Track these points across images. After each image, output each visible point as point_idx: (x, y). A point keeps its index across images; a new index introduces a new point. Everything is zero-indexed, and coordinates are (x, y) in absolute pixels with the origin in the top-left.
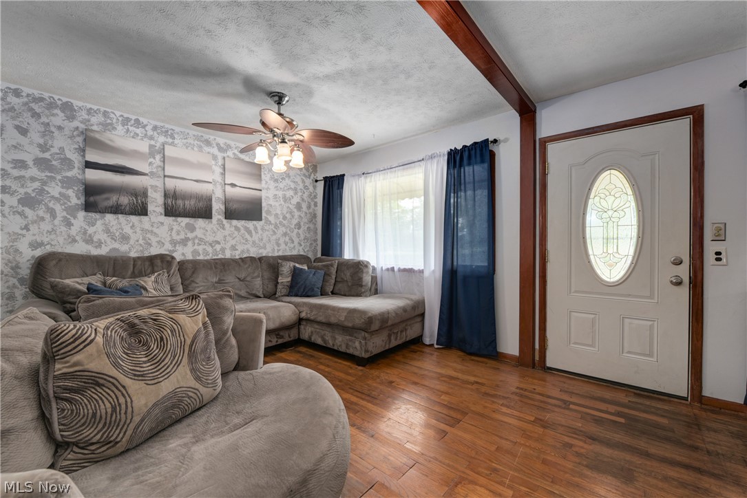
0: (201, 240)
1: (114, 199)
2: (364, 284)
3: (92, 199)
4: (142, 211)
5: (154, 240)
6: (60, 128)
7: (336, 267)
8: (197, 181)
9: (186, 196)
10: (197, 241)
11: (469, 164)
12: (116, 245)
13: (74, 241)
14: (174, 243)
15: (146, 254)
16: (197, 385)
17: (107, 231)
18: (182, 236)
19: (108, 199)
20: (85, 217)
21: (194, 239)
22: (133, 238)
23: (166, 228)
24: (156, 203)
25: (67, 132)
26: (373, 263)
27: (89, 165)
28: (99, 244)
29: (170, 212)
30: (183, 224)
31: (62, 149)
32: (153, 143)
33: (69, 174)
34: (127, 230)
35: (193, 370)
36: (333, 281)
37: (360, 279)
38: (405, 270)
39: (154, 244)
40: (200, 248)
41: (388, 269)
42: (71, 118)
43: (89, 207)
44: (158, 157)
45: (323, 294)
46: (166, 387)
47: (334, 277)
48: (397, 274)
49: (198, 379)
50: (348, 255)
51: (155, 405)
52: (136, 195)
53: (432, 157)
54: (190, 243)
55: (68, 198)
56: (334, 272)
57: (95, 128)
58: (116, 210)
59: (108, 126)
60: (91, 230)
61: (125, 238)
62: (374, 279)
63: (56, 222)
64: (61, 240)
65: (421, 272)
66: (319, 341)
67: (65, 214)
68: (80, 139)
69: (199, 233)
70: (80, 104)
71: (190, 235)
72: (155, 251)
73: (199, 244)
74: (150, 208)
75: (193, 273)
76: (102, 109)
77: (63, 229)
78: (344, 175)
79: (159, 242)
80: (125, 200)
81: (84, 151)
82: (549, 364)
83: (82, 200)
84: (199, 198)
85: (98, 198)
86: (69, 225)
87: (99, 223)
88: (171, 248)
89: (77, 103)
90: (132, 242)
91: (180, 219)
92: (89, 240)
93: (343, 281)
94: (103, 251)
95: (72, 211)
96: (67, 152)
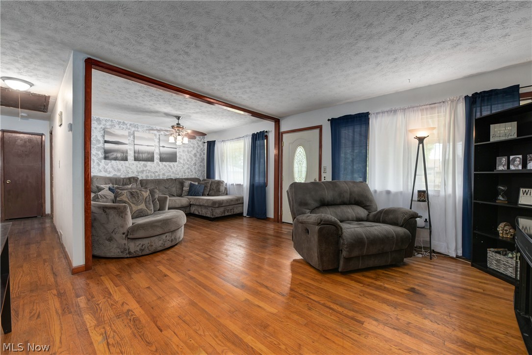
0: (149, 171)
1: (115, 155)
2: (221, 190)
3: (107, 155)
4: (125, 159)
5: (130, 171)
6: (96, 128)
7: (210, 183)
8: (147, 146)
9: (142, 153)
10: (147, 171)
11: (259, 140)
12: (116, 173)
13: (101, 171)
14: (138, 172)
15: (127, 177)
16: (146, 208)
17: (113, 167)
18: (141, 169)
19: (113, 155)
20: (105, 162)
21: (146, 170)
22: (122, 170)
23: (135, 166)
24: (131, 156)
25: (98, 129)
26: (226, 182)
27: (106, 142)
28: (110, 172)
29: (136, 159)
30: (142, 164)
31: (96, 136)
32: (130, 131)
33: (99, 146)
34: (120, 167)
35: (146, 205)
36: (209, 190)
37: (219, 189)
38: (238, 185)
39: (130, 172)
40: (149, 174)
41: (232, 184)
42: (100, 124)
43: (106, 158)
44: (132, 137)
45: (203, 195)
46: (140, 207)
47: (209, 188)
48: (235, 186)
49: (147, 208)
50: (217, 178)
51: (137, 210)
52: (123, 153)
53: (247, 136)
54: (145, 172)
55: (98, 155)
56: (209, 186)
57: (108, 127)
58: (116, 159)
59: (113, 126)
60: (107, 167)
61: (119, 170)
62: (226, 189)
63: (94, 164)
64: (96, 171)
65: (243, 185)
66: (197, 213)
67: (97, 161)
68: (103, 132)
69: (148, 168)
70: (102, 118)
71: (145, 169)
72: (130, 175)
73: (149, 173)
74: (129, 158)
75: (146, 184)
76: (111, 119)
77: (97, 166)
78: (215, 141)
79: (132, 172)
80: (119, 155)
81: (104, 136)
82: (283, 221)
83: (103, 156)
84: (148, 153)
85: (109, 154)
86: (99, 165)
87: (109, 164)
88: (137, 174)
89: (101, 118)
90: (122, 172)
91: (140, 162)
92: (106, 171)
93: (213, 189)
94: (111, 175)
95: (100, 160)
96: (98, 137)
